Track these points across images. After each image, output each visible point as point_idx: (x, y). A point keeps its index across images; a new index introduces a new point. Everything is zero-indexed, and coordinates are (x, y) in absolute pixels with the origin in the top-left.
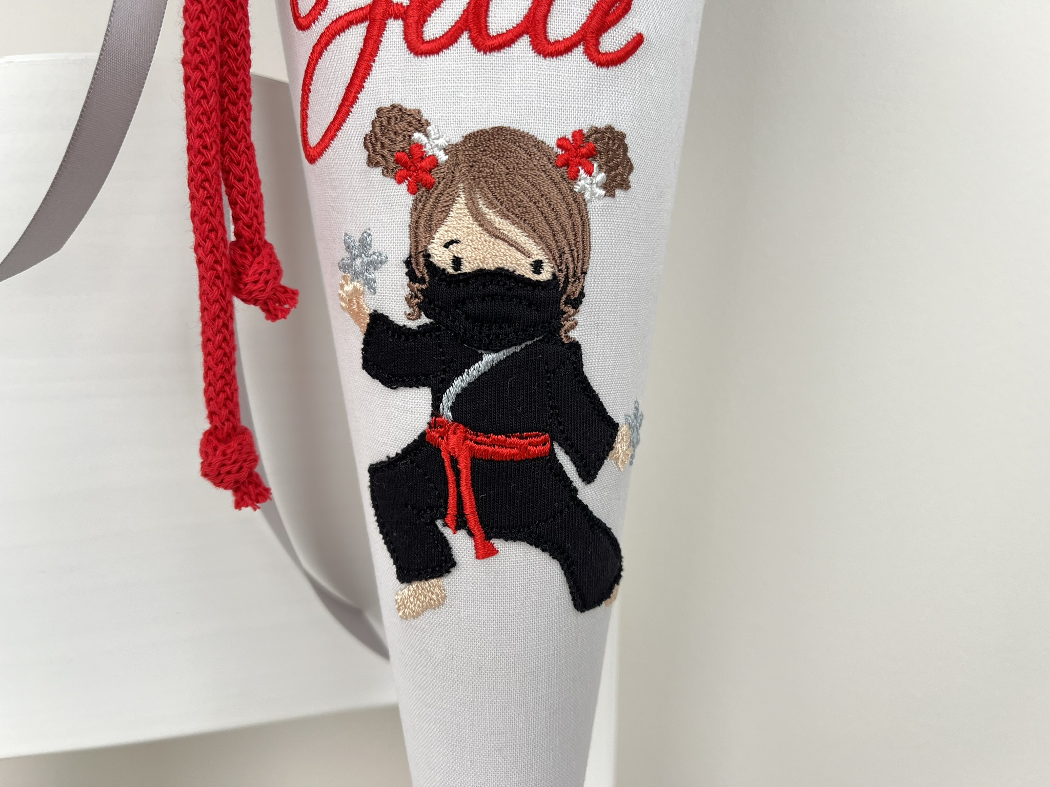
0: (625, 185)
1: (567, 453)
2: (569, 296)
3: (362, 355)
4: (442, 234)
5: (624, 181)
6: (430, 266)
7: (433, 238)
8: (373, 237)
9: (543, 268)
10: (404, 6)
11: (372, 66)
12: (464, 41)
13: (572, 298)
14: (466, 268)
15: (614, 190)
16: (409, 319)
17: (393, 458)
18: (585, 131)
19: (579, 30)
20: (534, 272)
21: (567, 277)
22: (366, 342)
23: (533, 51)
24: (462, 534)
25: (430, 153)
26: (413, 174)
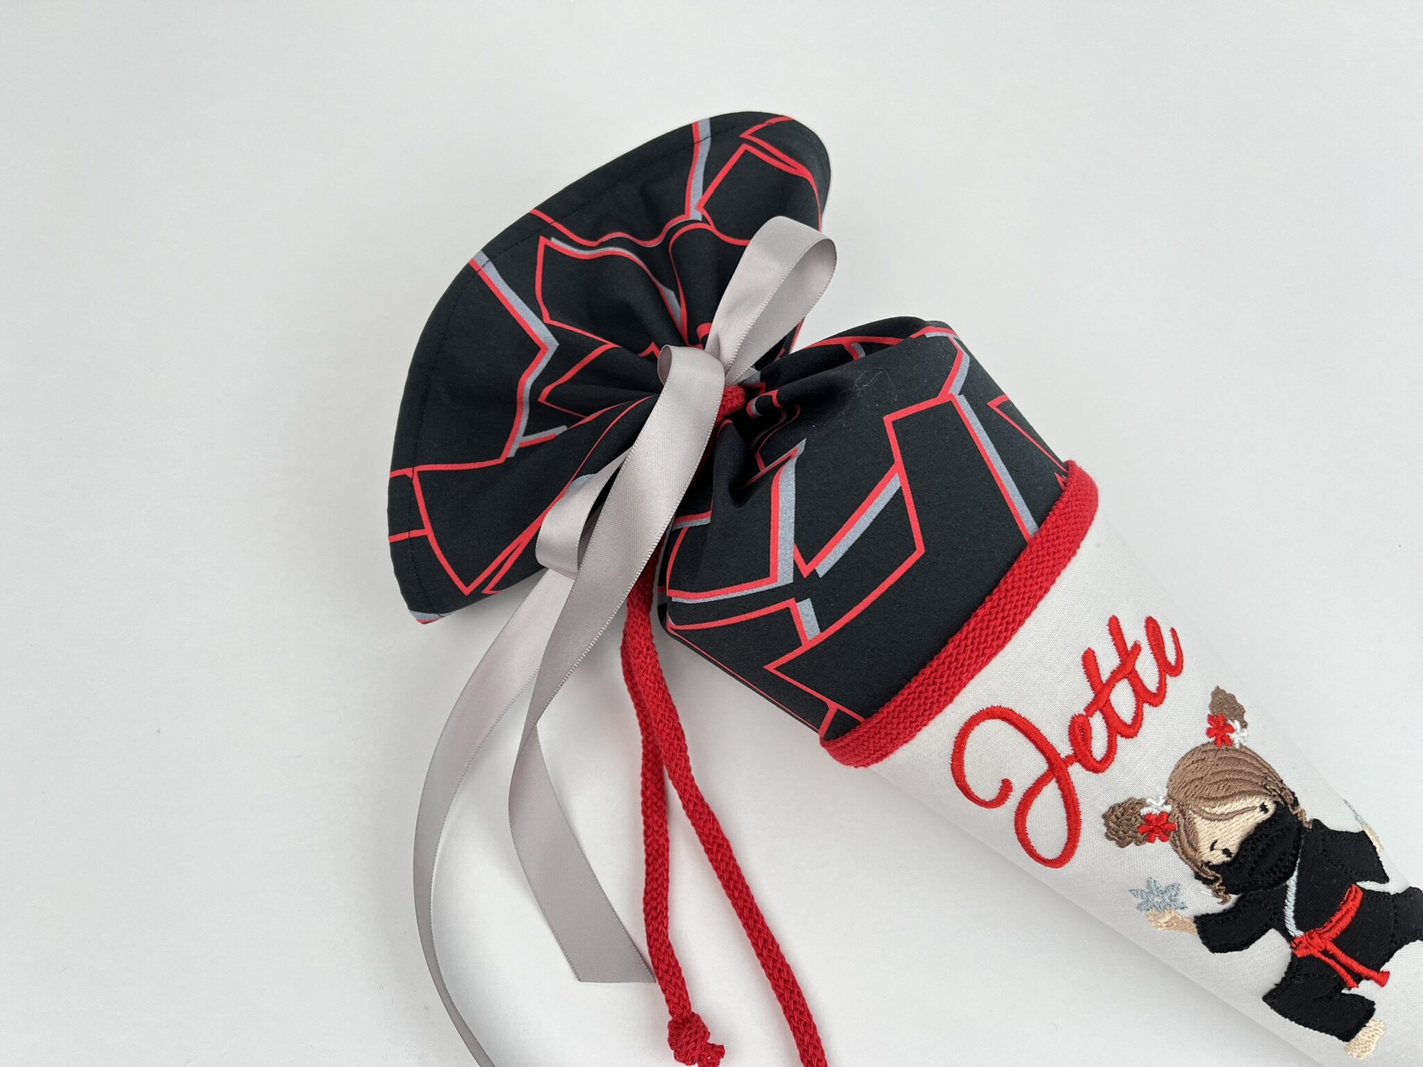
0: (1242, 710)
1: (1366, 880)
2: (1290, 803)
3: (1206, 947)
4: (1204, 846)
5: (1240, 708)
6: (1214, 868)
7: (1201, 853)
8: (1158, 880)
9: (1267, 806)
10: (1072, 755)
12: (1120, 740)
13: (1292, 802)
14: (1234, 850)
15: (1244, 720)
16: (1224, 904)
18: (1210, 713)
19: (1158, 670)
21: (1280, 795)
22: (1203, 937)
23: (1154, 707)
24: (1364, 983)
25: (1160, 812)
26: (1158, 831)
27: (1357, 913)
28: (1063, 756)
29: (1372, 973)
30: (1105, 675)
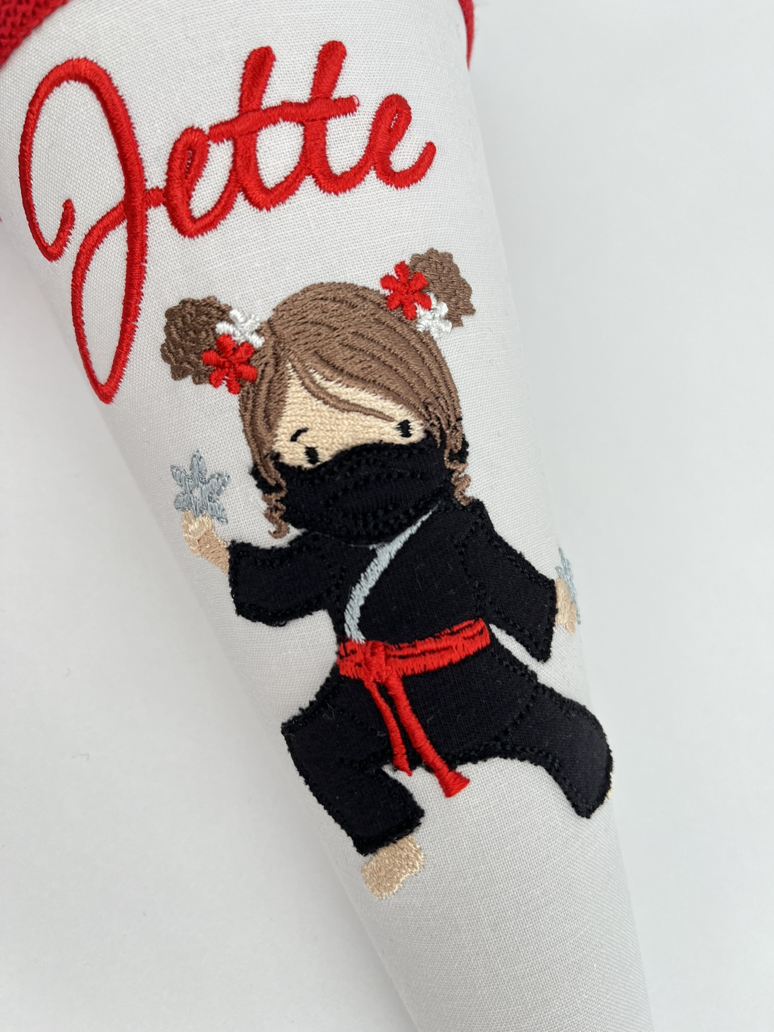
0: (470, 310)
1: (509, 633)
2: (451, 450)
3: (233, 600)
4: (285, 428)
5: (467, 305)
6: (283, 468)
7: (276, 436)
8: (205, 458)
9: (411, 429)
10: (161, 189)
11: (145, 267)
12: (241, 203)
13: (456, 451)
14: (325, 456)
15: (460, 318)
16: (276, 538)
17: (307, 709)
18: (407, 263)
19: (364, 155)
20: (403, 436)
21: (441, 430)
22: (234, 583)
23: (322, 191)
24: (420, 773)
25: (242, 341)
26: (230, 371)
27: (463, 661)
28: (149, 185)
29: (439, 763)
30: (272, 98)
